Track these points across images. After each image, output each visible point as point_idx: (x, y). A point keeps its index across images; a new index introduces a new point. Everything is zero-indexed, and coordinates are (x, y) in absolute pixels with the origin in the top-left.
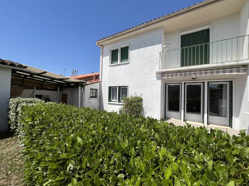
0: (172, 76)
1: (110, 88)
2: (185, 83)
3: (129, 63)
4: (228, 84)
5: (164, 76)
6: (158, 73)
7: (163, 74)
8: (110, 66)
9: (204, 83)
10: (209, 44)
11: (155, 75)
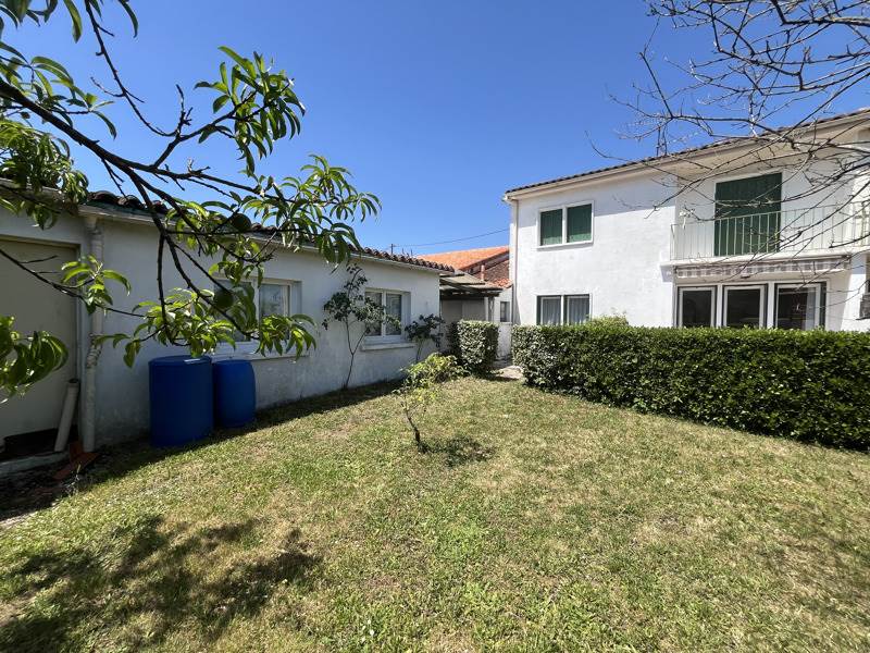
0: (699, 273)
1: (539, 298)
2: (724, 286)
3: (591, 244)
4: (818, 287)
5: (681, 274)
6: (665, 269)
7: (677, 268)
8: (539, 250)
9: (766, 285)
10: (779, 215)
11: (658, 271)
